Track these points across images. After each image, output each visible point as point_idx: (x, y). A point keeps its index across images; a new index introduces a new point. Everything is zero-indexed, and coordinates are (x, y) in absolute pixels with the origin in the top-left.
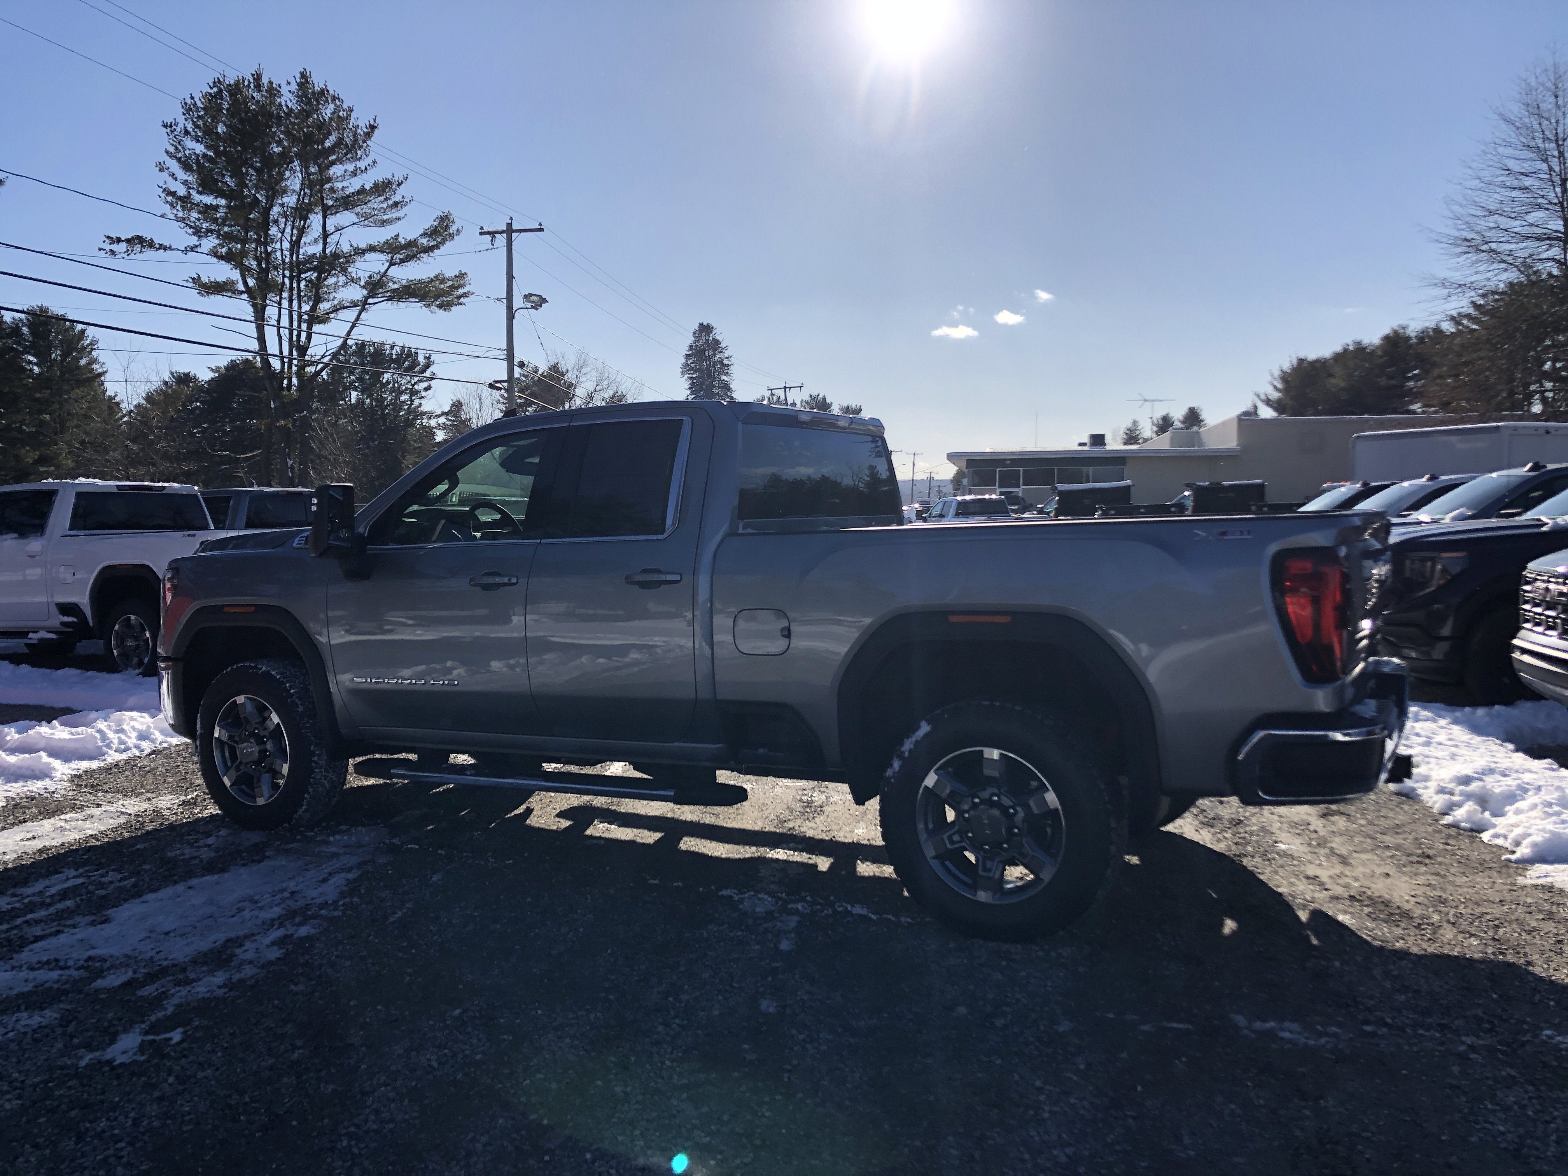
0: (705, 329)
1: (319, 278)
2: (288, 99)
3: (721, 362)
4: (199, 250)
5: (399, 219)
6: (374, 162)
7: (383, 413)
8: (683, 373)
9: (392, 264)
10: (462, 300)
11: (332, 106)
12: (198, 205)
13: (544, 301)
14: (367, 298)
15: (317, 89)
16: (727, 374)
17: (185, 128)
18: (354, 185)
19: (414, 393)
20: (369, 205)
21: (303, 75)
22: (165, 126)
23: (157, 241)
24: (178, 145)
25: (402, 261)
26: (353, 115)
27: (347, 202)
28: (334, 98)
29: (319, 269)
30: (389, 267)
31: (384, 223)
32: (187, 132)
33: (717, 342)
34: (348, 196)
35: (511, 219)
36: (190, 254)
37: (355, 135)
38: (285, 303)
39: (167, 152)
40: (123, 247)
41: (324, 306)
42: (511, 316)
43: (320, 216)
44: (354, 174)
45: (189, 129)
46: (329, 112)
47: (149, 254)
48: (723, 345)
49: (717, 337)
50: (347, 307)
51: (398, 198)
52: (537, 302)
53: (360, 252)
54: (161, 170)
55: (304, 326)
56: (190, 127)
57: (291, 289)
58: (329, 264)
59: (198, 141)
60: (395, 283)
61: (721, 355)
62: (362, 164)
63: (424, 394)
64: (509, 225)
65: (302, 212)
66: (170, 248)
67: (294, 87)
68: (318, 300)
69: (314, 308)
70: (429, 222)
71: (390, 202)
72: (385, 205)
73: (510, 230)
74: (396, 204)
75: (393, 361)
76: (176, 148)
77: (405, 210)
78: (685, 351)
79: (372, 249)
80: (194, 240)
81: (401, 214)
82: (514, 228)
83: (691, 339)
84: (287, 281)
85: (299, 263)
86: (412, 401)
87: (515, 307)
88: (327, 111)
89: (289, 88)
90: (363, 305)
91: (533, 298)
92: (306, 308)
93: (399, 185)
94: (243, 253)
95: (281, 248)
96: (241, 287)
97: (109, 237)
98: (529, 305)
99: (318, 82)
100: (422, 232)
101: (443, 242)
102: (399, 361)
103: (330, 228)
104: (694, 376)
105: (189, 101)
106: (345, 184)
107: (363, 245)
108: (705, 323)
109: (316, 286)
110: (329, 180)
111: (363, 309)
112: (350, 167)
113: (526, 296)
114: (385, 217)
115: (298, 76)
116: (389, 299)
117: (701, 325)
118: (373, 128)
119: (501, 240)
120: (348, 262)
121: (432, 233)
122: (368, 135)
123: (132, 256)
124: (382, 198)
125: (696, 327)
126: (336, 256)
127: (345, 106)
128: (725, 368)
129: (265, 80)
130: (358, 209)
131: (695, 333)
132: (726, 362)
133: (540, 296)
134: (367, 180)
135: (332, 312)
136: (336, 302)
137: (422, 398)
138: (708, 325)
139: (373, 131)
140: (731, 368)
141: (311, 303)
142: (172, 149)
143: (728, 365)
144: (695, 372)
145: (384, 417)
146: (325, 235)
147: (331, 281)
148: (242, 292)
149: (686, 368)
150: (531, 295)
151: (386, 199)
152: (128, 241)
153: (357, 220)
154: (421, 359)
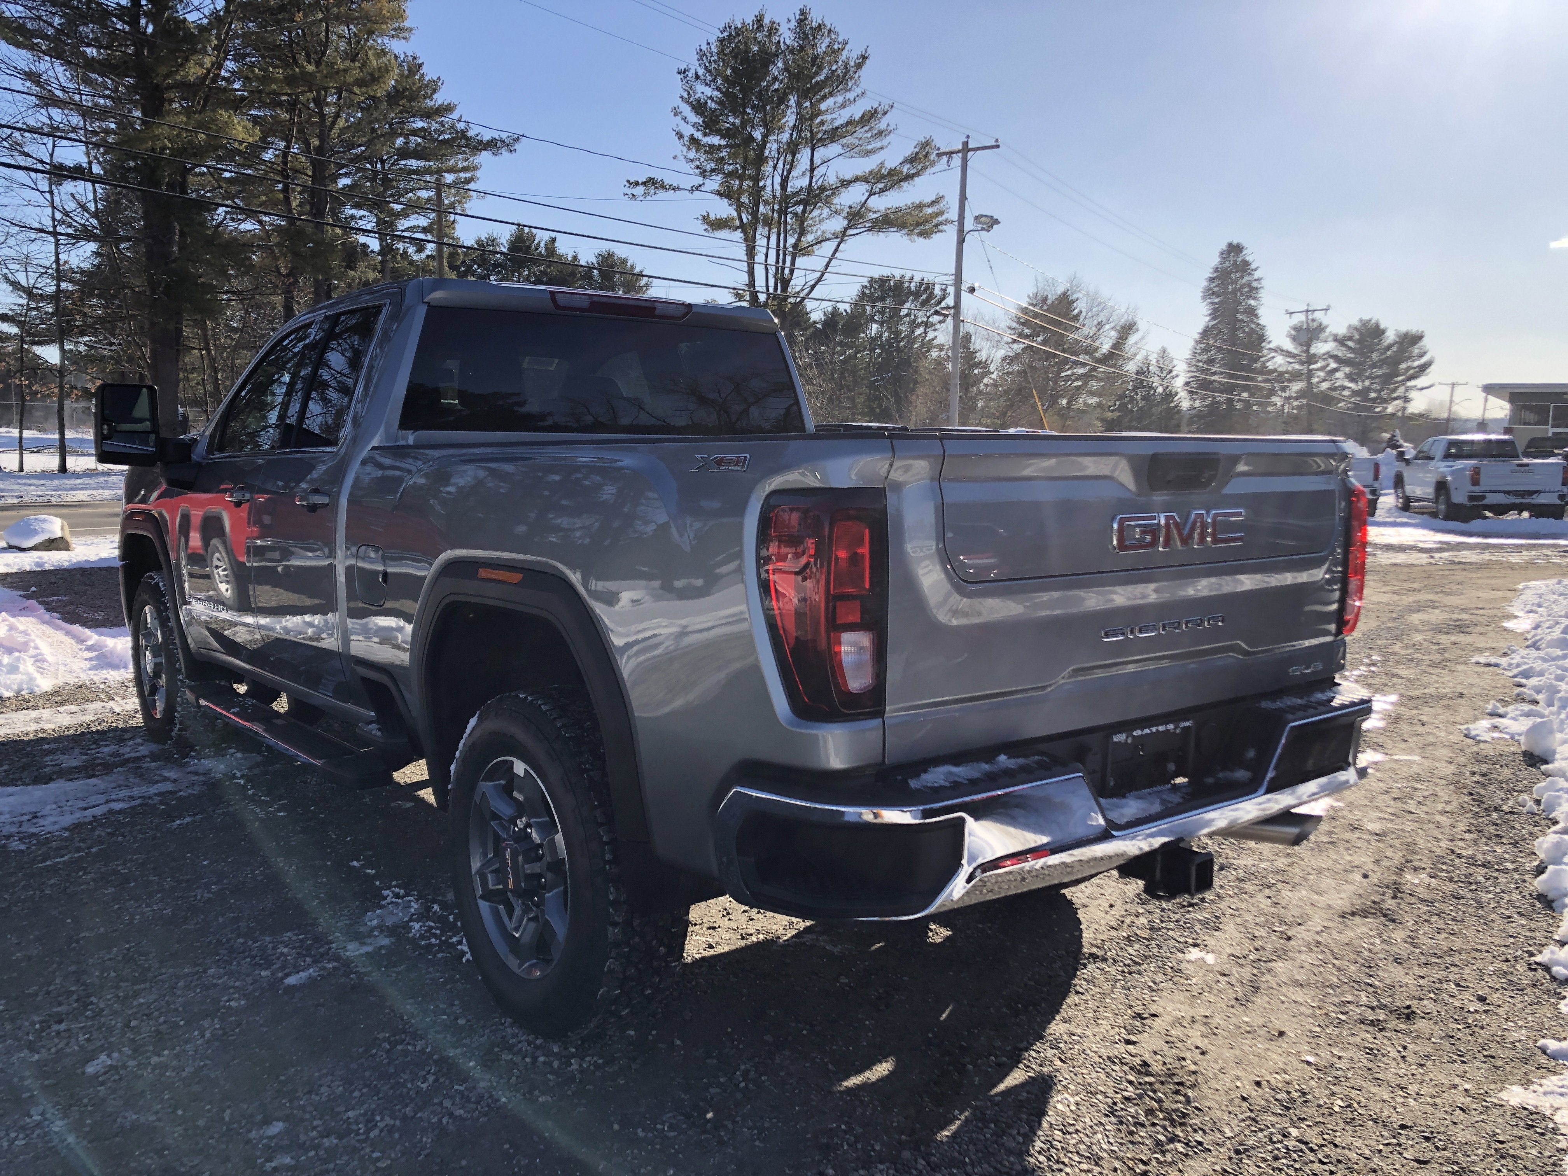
0: (1234, 249)
1: (804, 211)
2: (787, 36)
3: (1249, 285)
4: (702, 188)
5: (881, 148)
6: (863, 93)
7: (898, 346)
8: (1204, 298)
9: (871, 194)
10: (940, 227)
11: (827, 40)
12: (704, 146)
13: (997, 222)
14: (846, 229)
15: (814, 25)
16: (1255, 298)
17: (696, 73)
18: (841, 118)
19: (927, 325)
20: (855, 135)
21: (802, 12)
22: (679, 73)
23: (666, 182)
24: (690, 90)
25: (882, 190)
26: (848, 47)
27: (834, 135)
28: (830, 31)
29: (805, 203)
30: (869, 196)
31: (868, 153)
32: (697, 77)
33: (1246, 263)
34: (837, 128)
35: (968, 137)
36: (696, 192)
37: (846, 65)
38: (774, 238)
39: (682, 97)
40: (640, 190)
41: (810, 238)
42: (961, 241)
43: (809, 151)
44: (843, 106)
45: (700, 73)
46: (824, 46)
47: (662, 194)
48: (1253, 266)
49: (1248, 258)
50: (829, 239)
51: (882, 125)
52: (989, 223)
53: (845, 183)
54: (675, 115)
55: (788, 259)
56: (701, 72)
57: (780, 223)
58: (815, 197)
59: (706, 84)
60: (875, 212)
61: (1250, 278)
62: (851, 95)
63: (937, 326)
64: (966, 144)
65: (792, 148)
66: (678, 188)
67: (793, 24)
68: (802, 232)
69: (799, 240)
70: (909, 150)
71: (875, 132)
72: (869, 135)
73: (966, 149)
74: (880, 133)
75: (910, 293)
76: (689, 94)
77: (888, 139)
78: (1208, 273)
79: (857, 179)
80: (700, 180)
81: (885, 142)
82: (970, 146)
83: (1215, 260)
84: (776, 215)
85: (787, 197)
86: (926, 333)
87: (966, 229)
88: (822, 47)
89: (789, 26)
90: (842, 236)
91: (983, 219)
92: (791, 241)
93: (885, 113)
94: (740, 191)
95: (771, 184)
96: (737, 223)
97: (629, 182)
98: (979, 226)
99: (815, 18)
100: (901, 159)
101: (924, 168)
102: (917, 294)
103: (816, 161)
104: (1217, 300)
105: (704, 47)
106: (834, 116)
107: (848, 177)
108: (1235, 243)
109: (801, 219)
110: (819, 114)
111: (842, 241)
112: (840, 99)
113: (976, 218)
114: (869, 147)
115: (798, 13)
116: (870, 230)
117: (1230, 245)
118: (864, 58)
119: (957, 160)
120: (833, 194)
121: (912, 160)
122: (859, 66)
123: (649, 198)
124: (867, 128)
125: (1224, 246)
126: (822, 189)
127: (840, 39)
128: (1253, 291)
129: (766, 21)
130: (844, 141)
131: (1222, 253)
132: (1255, 284)
133: (992, 217)
134: (856, 111)
135: (816, 244)
136: (819, 233)
137: (935, 330)
138: (1238, 245)
139: (863, 62)
140: (1261, 291)
141: (796, 236)
142: (685, 95)
143: (1257, 289)
144: (1218, 296)
145: (899, 350)
146: (812, 169)
147: (816, 212)
148: (737, 228)
149: (1209, 293)
150: (982, 216)
151: (871, 129)
152: (644, 183)
153: (842, 152)
154: (937, 291)
